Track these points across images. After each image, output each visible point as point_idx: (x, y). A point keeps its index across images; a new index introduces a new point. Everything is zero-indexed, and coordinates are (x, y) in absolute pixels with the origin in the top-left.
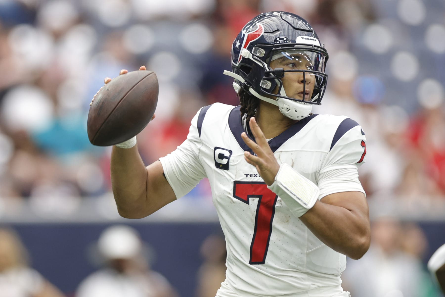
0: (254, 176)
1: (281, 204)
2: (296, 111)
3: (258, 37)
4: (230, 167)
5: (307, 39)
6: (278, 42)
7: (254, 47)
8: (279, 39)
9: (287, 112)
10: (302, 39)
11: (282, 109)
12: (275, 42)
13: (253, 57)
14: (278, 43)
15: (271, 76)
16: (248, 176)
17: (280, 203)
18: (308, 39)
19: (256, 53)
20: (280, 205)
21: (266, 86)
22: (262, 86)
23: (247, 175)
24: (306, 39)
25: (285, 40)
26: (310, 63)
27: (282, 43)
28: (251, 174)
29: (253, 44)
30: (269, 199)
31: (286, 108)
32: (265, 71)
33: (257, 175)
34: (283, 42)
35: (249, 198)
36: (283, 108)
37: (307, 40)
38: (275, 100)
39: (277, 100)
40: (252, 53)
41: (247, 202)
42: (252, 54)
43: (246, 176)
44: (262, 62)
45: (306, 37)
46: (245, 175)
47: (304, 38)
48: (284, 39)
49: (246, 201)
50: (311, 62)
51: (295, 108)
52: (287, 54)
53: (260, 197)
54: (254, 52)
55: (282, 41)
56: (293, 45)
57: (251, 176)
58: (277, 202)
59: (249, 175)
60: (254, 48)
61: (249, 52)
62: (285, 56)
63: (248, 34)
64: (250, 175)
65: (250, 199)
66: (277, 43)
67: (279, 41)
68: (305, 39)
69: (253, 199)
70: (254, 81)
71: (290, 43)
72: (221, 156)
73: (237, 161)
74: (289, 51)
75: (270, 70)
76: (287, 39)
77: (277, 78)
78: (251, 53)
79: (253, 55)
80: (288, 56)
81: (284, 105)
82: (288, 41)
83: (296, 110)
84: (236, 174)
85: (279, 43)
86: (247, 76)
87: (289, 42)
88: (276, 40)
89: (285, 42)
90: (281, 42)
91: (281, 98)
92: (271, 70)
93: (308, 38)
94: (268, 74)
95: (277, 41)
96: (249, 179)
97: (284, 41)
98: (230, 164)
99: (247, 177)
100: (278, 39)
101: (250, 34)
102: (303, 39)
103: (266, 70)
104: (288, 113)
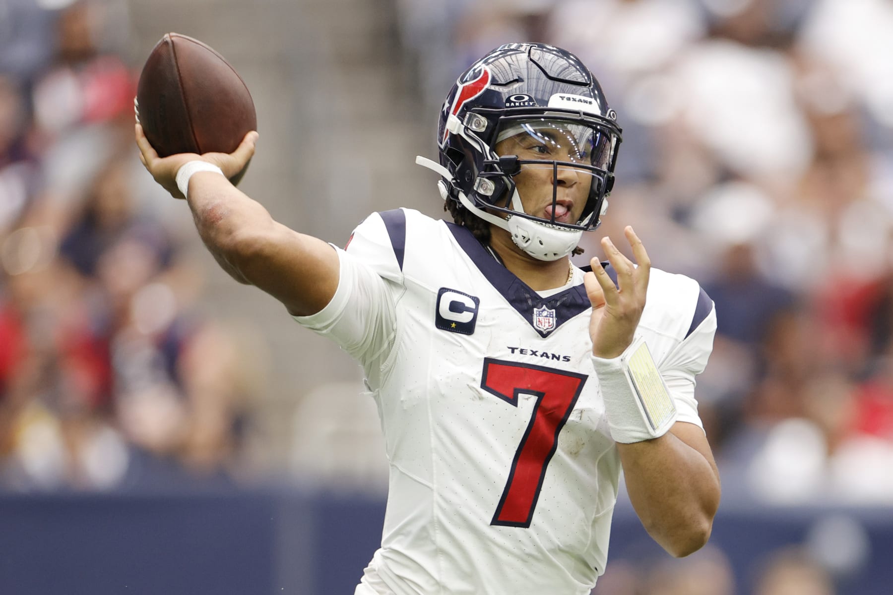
0: (532, 353)
1: (581, 417)
2: (541, 243)
3: (479, 91)
4: (477, 329)
5: (572, 99)
6: (512, 104)
7: (468, 113)
8: (515, 98)
9: (525, 245)
10: (561, 98)
11: (515, 238)
12: (507, 104)
13: (466, 132)
14: (513, 107)
15: (497, 171)
16: (515, 350)
17: (580, 415)
18: (574, 100)
19: (471, 125)
20: (578, 419)
21: (484, 190)
22: (479, 191)
23: (513, 350)
24: (569, 99)
25: (526, 101)
26: (576, 149)
27: (520, 106)
28: (523, 348)
29: (467, 107)
30: (556, 403)
31: (523, 236)
32: (486, 160)
33: (537, 353)
34: (522, 104)
35: (518, 395)
36: (516, 236)
37: (571, 101)
38: (505, 219)
39: (508, 220)
40: (465, 124)
41: (514, 402)
42: (464, 126)
43: (511, 350)
44: (480, 143)
45: (568, 97)
46: (509, 348)
47: (564, 97)
48: (523, 98)
49: (512, 398)
50: (578, 147)
51: (538, 237)
52: (529, 128)
53: (540, 396)
54: (468, 123)
55: (520, 103)
56: (542, 111)
57: (522, 351)
58: (572, 412)
59: (517, 349)
60: (467, 115)
61: (460, 122)
62: (526, 132)
63: (464, 87)
64: (519, 349)
65: (520, 396)
66: (510, 107)
67: (515, 103)
68: (567, 100)
69: (527, 397)
70: (466, 179)
71: (537, 107)
72: (456, 307)
73: (493, 319)
74: (534, 122)
75: (494, 158)
76: (531, 99)
77: (507, 175)
78: (462, 123)
79: (466, 128)
80: (530, 131)
81: (519, 229)
82: (531, 104)
83: (540, 241)
84: (489, 345)
85: (515, 106)
86: (457, 169)
87: (533, 104)
88: (508, 100)
89: (526, 104)
90: (517, 104)
91: (514, 216)
92: (497, 159)
93: (574, 98)
94: (490, 167)
95: (510, 102)
96: (517, 358)
97: (524, 103)
98: (478, 323)
99: (513, 352)
100: (512, 99)
101: (466, 86)
102: (563, 99)
103: (488, 159)
104: (527, 247)
